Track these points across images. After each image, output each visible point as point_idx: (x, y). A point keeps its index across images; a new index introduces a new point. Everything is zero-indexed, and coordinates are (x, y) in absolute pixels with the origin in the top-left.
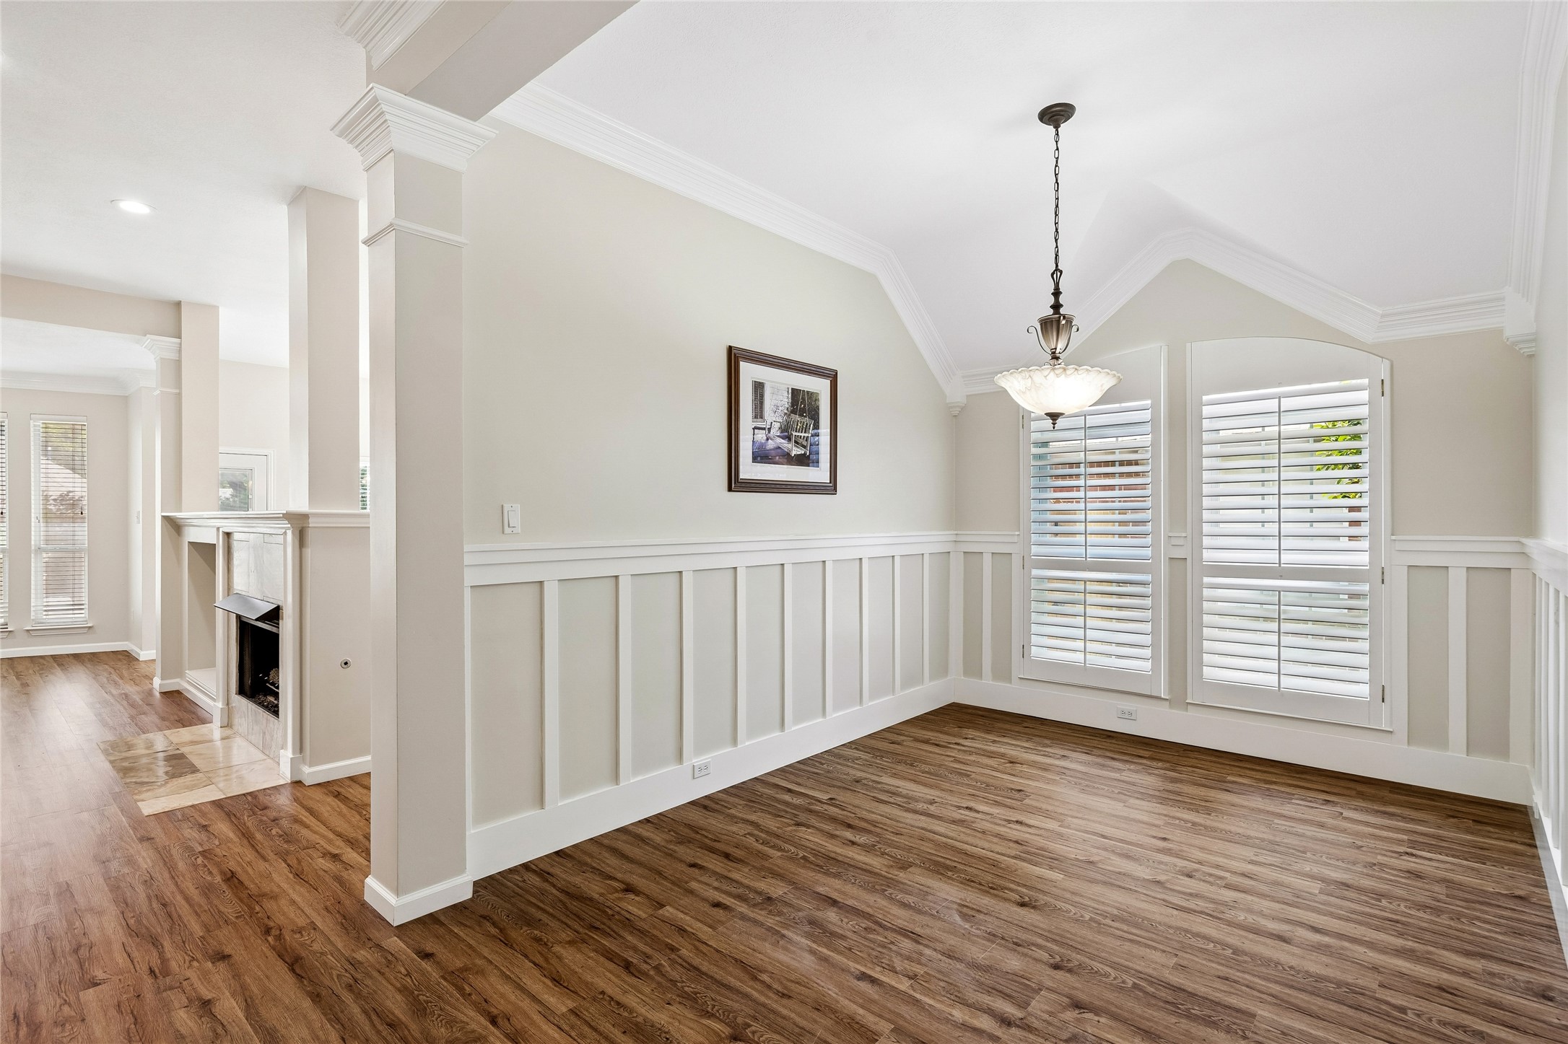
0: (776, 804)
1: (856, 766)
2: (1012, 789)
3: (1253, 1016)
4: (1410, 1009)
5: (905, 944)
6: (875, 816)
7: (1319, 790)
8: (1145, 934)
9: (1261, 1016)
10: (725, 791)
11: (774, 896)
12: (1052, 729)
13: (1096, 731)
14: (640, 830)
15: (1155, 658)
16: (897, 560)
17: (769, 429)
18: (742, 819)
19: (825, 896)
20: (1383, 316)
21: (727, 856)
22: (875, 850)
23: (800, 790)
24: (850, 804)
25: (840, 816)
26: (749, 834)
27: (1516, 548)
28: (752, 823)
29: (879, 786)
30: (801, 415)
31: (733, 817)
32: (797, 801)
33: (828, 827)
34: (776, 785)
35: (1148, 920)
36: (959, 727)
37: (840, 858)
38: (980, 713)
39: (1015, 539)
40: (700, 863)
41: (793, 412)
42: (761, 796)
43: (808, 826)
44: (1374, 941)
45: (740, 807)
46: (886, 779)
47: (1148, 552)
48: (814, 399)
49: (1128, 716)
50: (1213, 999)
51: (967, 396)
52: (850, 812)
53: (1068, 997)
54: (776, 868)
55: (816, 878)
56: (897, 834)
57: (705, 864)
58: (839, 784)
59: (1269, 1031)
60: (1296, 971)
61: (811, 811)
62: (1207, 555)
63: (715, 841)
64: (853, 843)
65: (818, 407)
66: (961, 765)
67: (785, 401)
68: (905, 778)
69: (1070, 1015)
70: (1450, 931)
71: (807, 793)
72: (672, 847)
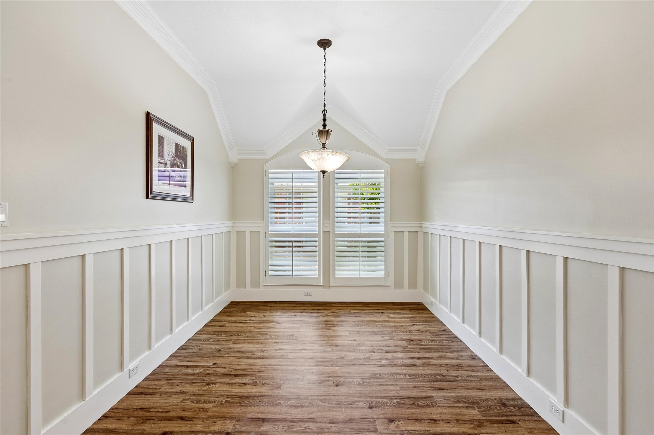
0: (186, 377)
1: (212, 343)
2: (289, 335)
3: (433, 397)
4: (459, 375)
5: (311, 426)
6: (243, 366)
7: (377, 310)
8: (382, 380)
9: (435, 396)
10: (146, 379)
11: (230, 430)
12: (281, 305)
13: (297, 303)
14: (105, 425)
15: (319, 270)
16: (214, 235)
17: (166, 164)
18: (173, 393)
19: (255, 418)
20: (389, 150)
21: (182, 418)
22: (258, 384)
23: (193, 364)
24: (225, 364)
25: (226, 372)
26: (184, 400)
27: (419, 225)
28: (181, 393)
29: (232, 350)
30: (179, 159)
31: (166, 393)
32: (197, 371)
33: (226, 380)
34: (176, 366)
35: (379, 374)
36: (244, 312)
37: (245, 395)
38: (248, 304)
39: (262, 225)
40: (167, 430)
41: (176, 156)
42: (173, 375)
43: (215, 383)
44: (432, 356)
45: (166, 386)
46: (232, 346)
47: (316, 229)
48: (184, 151)
49: (308, 294)
50: (420, 396)
51: (238, 159)
52: (229, 368)
53: (385, 419)
54: (217, 414)
55: (242, 410)
56: (261, 372)
57: (172, 430)
58: (211, 355)
59: (441, 400)
60: (428, 375)
61: (209, 374)
62: (337, 229)
63: (166, 412)
64: (245, 384)
65: (186, 155)
66: (259, 329)
67: (173, 150)
68: (241, 343)
69: (392, 426)
70: (443, 346)
71: (198, 365)
72: (139, 428)
